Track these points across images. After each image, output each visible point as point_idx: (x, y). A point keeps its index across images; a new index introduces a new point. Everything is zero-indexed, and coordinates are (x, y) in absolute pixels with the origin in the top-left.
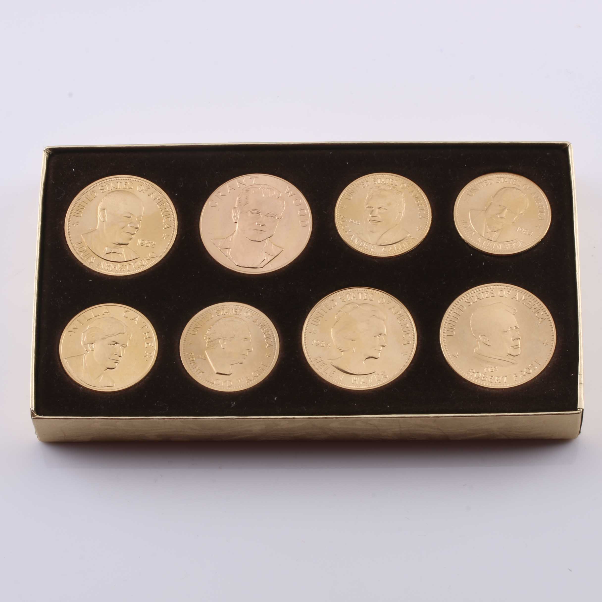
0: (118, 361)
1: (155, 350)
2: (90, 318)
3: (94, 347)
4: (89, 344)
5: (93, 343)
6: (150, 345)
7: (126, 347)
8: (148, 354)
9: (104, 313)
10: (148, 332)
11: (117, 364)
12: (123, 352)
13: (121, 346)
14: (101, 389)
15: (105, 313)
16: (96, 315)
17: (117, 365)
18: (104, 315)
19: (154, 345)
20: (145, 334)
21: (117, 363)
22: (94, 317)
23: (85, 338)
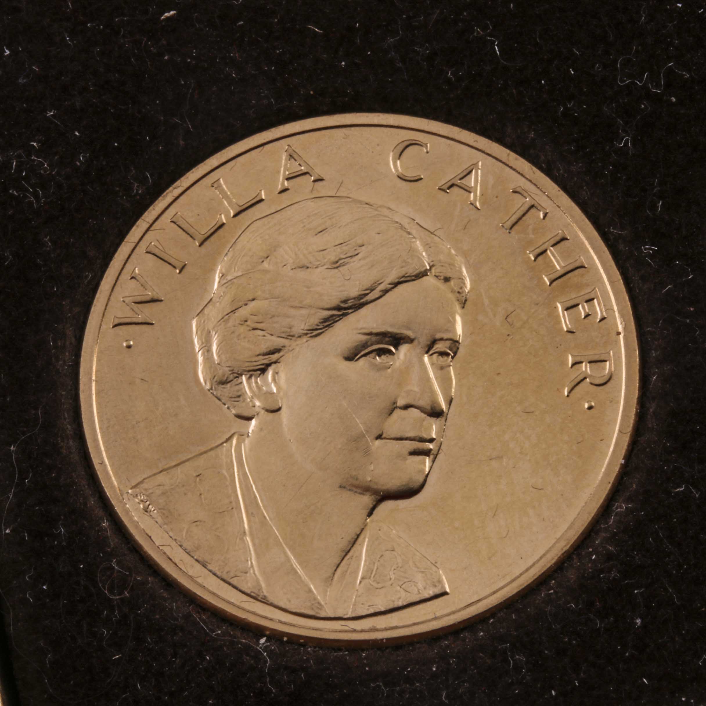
0: (431, 440)
1: (621, 336)
2: (212, 224)
3: (279, 388)
4: (244, 378)
5: (268, 365)
6: (587, 316)
7: (455, 353)
8: (585, 368)
9: (286, 183)
10: (553, 241)
11: (428, 461)
12: (445, 383)
13: (427, 352)
14: (374, 630)
15: (288, 179)
16: (244, 201)
17: (431, 468)
18: (285, 190)
19: (609, 309)
20: (540, 258)
21: (427, 453)
22: (235, 216)
23: (214, 348)
